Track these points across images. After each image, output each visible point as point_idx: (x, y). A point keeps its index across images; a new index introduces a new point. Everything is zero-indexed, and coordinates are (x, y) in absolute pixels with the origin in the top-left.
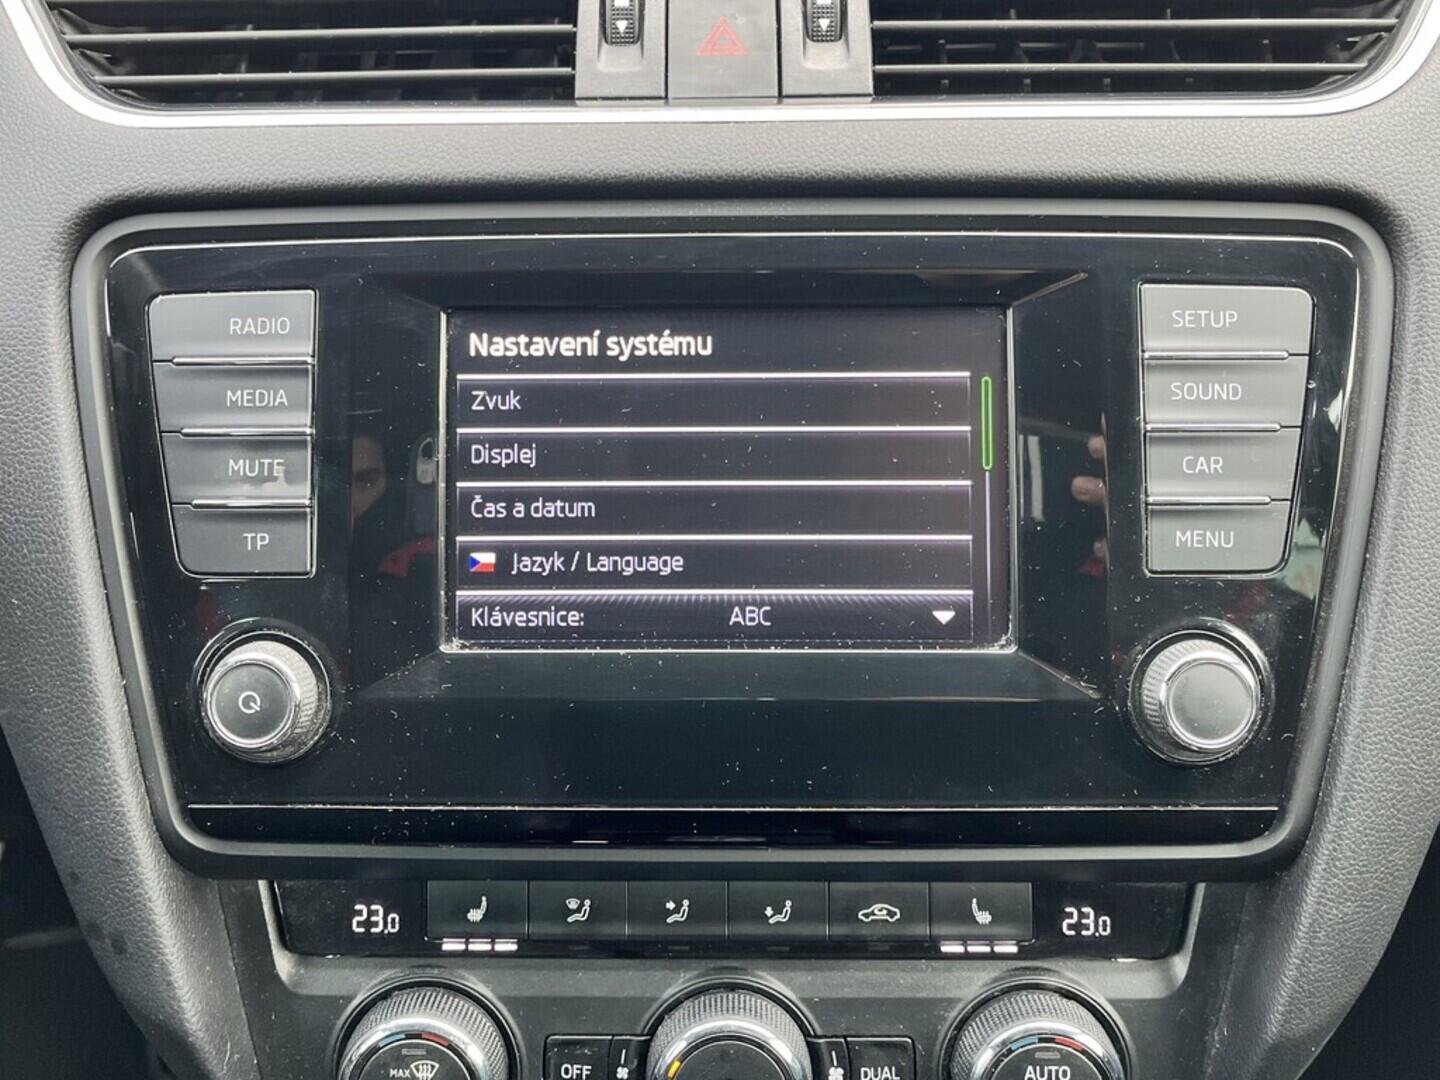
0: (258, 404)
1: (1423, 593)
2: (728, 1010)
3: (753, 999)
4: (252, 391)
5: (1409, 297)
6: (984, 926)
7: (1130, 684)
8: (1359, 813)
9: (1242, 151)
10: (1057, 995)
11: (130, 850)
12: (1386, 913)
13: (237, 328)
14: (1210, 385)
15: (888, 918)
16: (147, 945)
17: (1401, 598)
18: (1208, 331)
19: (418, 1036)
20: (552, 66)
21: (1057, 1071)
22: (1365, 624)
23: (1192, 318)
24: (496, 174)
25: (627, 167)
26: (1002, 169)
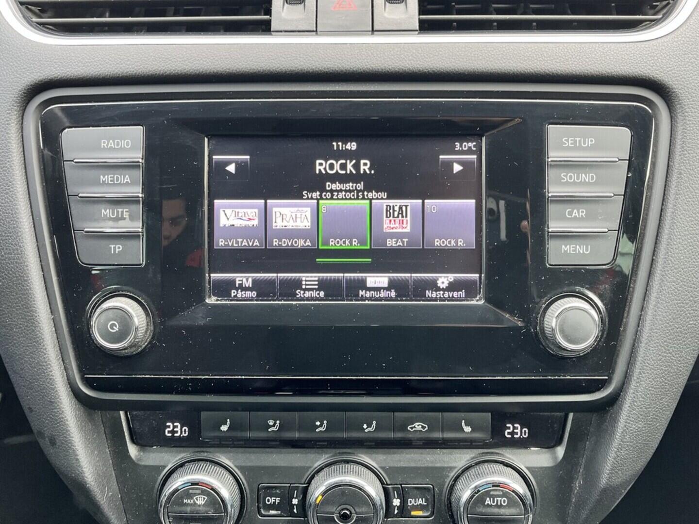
0: (115, 182)
1: (680, 276)
2: (345, 473)
3: (357, 467)
4: (112, 176)
5: (678, 132)
6: (467, 433)
7: (538, 319)
8: (646, 380)
9: (599, 60)
10: (502, 465)
11: (57, 397)
12: (659, 427)
13: (105, 145)
14: (580, 175)
15: (422, 429)
16: (66, 442)
17: (669, 278)
18: (580, 148)
19: (197, 484)
20: (261, 15)
21: (501, 501)
22: (652, 290)
23: (572, 142)
24: (231, 69)
25: (297, 66)
26: (481, 68)
